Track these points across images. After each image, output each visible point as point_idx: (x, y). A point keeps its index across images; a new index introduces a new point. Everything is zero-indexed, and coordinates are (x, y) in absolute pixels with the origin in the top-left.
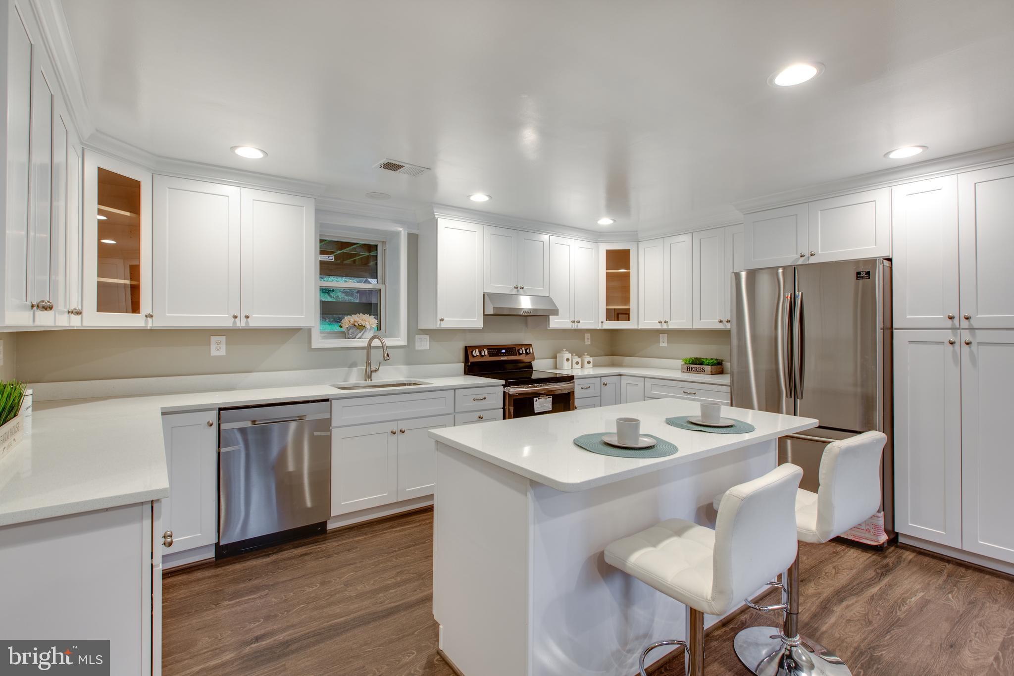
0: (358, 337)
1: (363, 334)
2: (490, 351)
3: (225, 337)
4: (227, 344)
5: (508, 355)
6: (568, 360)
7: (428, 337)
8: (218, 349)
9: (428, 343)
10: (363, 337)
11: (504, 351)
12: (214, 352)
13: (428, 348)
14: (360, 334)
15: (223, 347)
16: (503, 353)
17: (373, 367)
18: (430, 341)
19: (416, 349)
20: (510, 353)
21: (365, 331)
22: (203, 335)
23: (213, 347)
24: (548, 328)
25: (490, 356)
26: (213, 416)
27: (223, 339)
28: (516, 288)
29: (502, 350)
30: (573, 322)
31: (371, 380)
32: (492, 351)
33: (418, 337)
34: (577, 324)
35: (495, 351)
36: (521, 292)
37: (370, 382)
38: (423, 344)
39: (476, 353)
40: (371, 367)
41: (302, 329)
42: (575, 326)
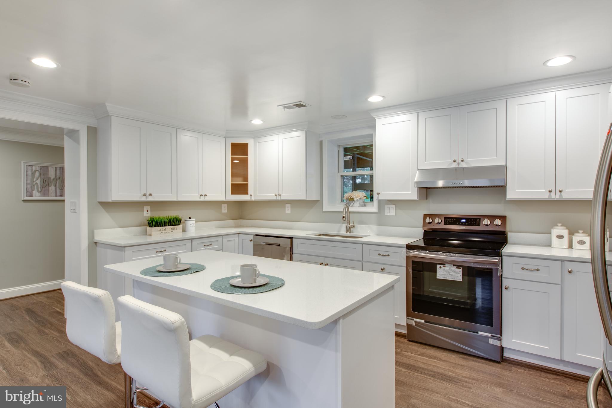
0: (351, 205)
1: (354, 203)
2: (447, 220)
5: (468, 225)
6: (560, 237)
7: (394, 206)
8: (288, 210)
9: (394, 210)
10: (354, 205)
11: (464, 221)
12: (287, 212)
13: (394, 214)
14: (352, 204)
15: (290, 209)
16: (464, 222)
17: (351, 224)
18: (396, 210)
19: (385, 215)
20: (471, 223)
21: (355, 202)
22: (283, 203)
23: (286, 209)
24: (507, 200)
26: (252, 237)
27: (289, 205)
28: (455, 161)
29: (462, 220)
30: (550, 191)
31: (350, 233)
32: (449, 220)
33: (386, 206)
34: (559, 193)
35: (453, 220)
36: (463, 165)
37: (349, 233)
38: (391, 211)
39: (428, 220)
40: (349, 225)
41: (319, 200)
42: (555, 196)
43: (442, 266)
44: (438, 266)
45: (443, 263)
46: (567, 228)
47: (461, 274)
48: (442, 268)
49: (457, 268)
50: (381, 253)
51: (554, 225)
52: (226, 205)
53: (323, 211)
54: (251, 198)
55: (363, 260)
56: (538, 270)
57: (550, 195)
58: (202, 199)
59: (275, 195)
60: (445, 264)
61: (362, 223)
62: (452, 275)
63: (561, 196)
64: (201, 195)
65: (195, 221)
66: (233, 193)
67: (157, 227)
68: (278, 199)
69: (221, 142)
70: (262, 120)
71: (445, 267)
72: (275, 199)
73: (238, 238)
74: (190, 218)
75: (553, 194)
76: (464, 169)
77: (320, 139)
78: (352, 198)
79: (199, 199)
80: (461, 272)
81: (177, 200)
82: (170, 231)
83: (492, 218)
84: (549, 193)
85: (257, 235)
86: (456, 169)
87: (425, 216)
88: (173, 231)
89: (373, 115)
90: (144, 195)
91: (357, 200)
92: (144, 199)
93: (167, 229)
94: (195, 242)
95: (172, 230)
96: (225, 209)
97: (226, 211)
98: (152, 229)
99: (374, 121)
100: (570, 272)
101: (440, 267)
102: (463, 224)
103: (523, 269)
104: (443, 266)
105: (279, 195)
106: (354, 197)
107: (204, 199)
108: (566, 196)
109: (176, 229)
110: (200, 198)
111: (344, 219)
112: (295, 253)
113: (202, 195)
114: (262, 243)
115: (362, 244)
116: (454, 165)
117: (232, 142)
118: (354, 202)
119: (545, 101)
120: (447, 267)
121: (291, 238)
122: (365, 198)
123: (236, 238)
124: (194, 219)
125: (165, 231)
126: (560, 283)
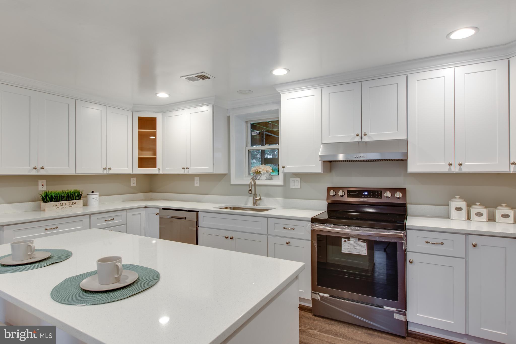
0: (258, 179)
1: (260, 177)
2: (349, 193)
3: (199, 178)
4: (200, 181)
5: (370, 197)
6: (459, 209)
7: (299, 179)
8: (197, 183)
9: (299, 183)
10: (260, 179)
11: (366, 193)
12: (196, 185)
13: (299, 187)
14: (259, 177)
15: (198, 182)
17: (258, 197)
18: (301, 183)
19: (291, 187)
20: (373, 196)
22: (192, 177)
23: (195, 182)
24: (408, 173)
25: (348, 197)
26: (158, 211)
27: (198, 178)
28: (357, 135)
29: (364, 192)
30: (450, 165)
31: (257, 205)
32: (352, 193)
33: (292, 179)
34: (459, 166)
35: (356, 193)
36: (366, 139)
37: (255, 206)
38: (296, 184)
39: (332, 193)
40: (256, 197)
41: (227, 174)
42: (455, 170)
43: (346, 240)
44: (343, 240)
45: (348, 237)
46: (465, 201)
47: (366, 248)
48: (347, 242)
49: (362, 242)
50: (286, 227)
51: (452, 197)
52: (135, 179)
53: (231, 184)
54: (159, 171)
55: (269, 234)
56: (442, 244)
57: (450, 169)
58: (106, 172)
59: (183, 169)
60: (350, 238)
61: (268, 195)
62: (356, 249)
63: (460, 169)
64: (104, 169)
65: (98, 195)
66: (140, 166)
67: (52, 202)
68: (186, 172)
69: (128, 116)
70: (167, 94)
71: (350, 240)
72: (183, 172)
73: (144, 212)
74: (93, 192)
75: (453, 167)
76: (366, 142)
77: (228, 115)
78: (258, 171)
79: (102, 173)
80: (366, 246)
81: (76, 173)
82: (68, 206)
83: (393, 190)
84: (449, 166)
85: (163, 209)
86: (358, 143)
87: (329, 189)
88: (72, 206)
89: (277, 90)
90: (35, 168)
91: (264, 173)
92: (34, 172)
93: (64, 204)
94: (93, 217)
95: (70, 205)
96: (133, 182)
97: (135, 185)
98: (45, 205)
99: (279, 96)
100: (474, 246)
101: (345, 241)
102: (365, 196)
103: (427, 242)
104: (348, 240)
105: (187, 169)
106: (261, 170)
107: (107, 173)
108: (465, 169)
109: (76, 203)
110: (103, 171)
111: (251, 192)
112: (201, 227)
113: (106, 169)
114: (168, 217)
115: (268, 218)
116: (357, 139)
117: (139, 116)
118: (260, 175)
119: (444, 77)
120: (352, 241)
121: (197, 212)
122: (271, 171)
123: (142, 212)
124: (98, 193)
125: (62, 207)
126: (464, 257)
